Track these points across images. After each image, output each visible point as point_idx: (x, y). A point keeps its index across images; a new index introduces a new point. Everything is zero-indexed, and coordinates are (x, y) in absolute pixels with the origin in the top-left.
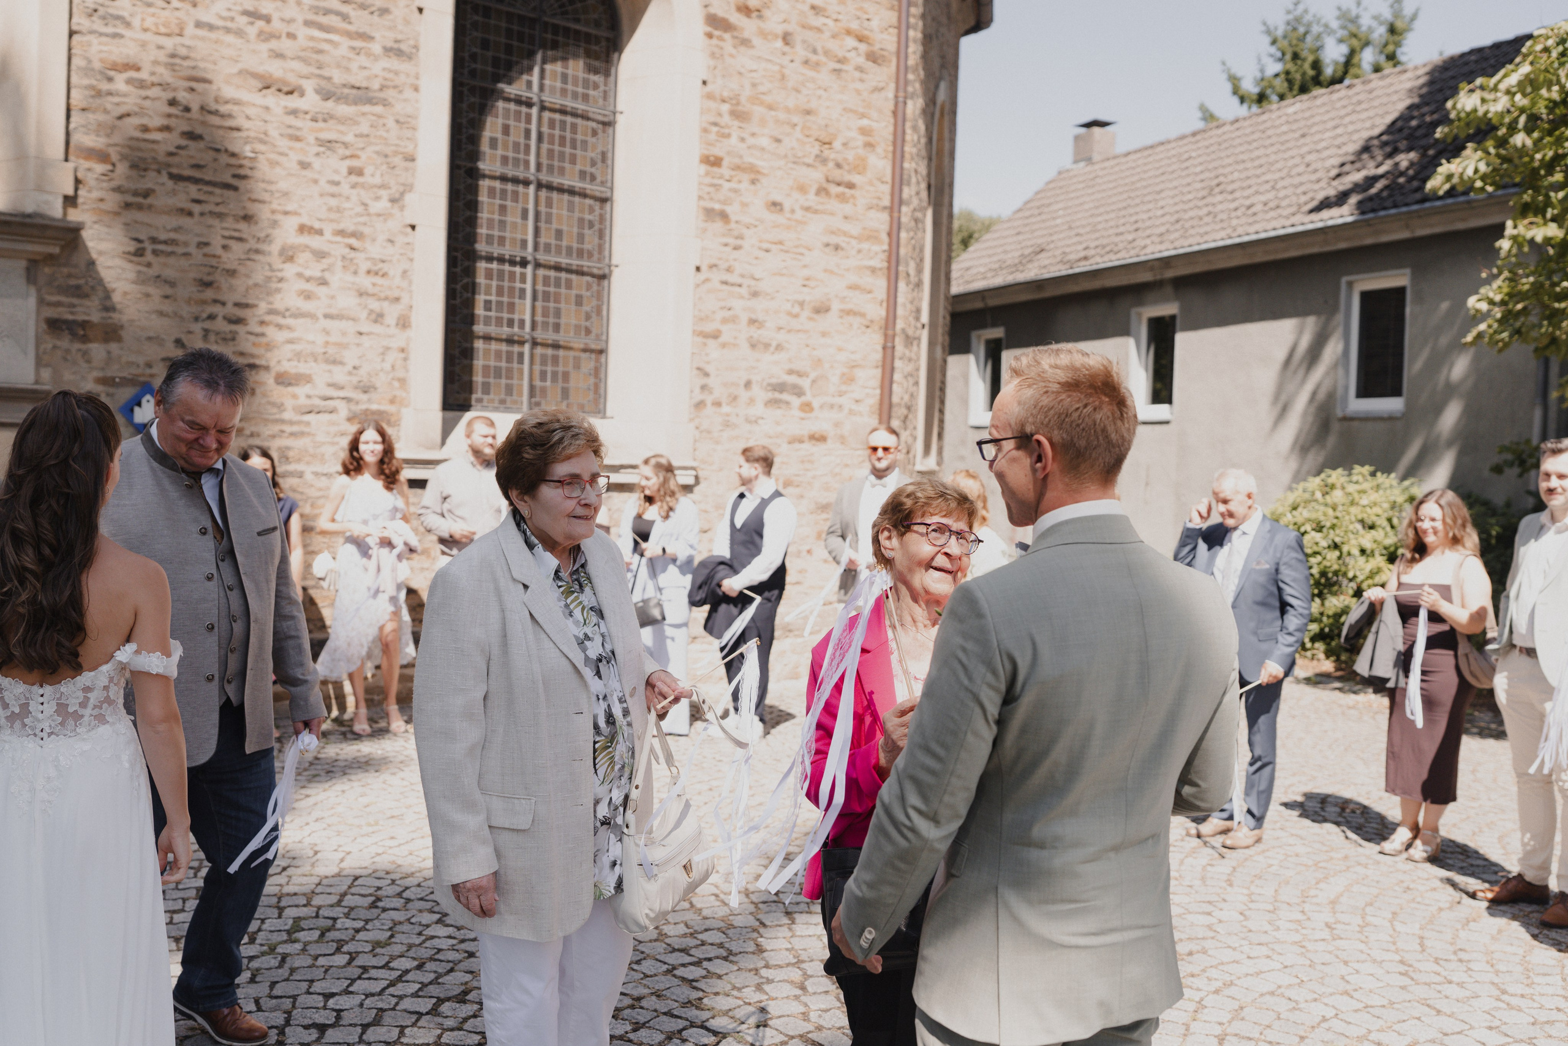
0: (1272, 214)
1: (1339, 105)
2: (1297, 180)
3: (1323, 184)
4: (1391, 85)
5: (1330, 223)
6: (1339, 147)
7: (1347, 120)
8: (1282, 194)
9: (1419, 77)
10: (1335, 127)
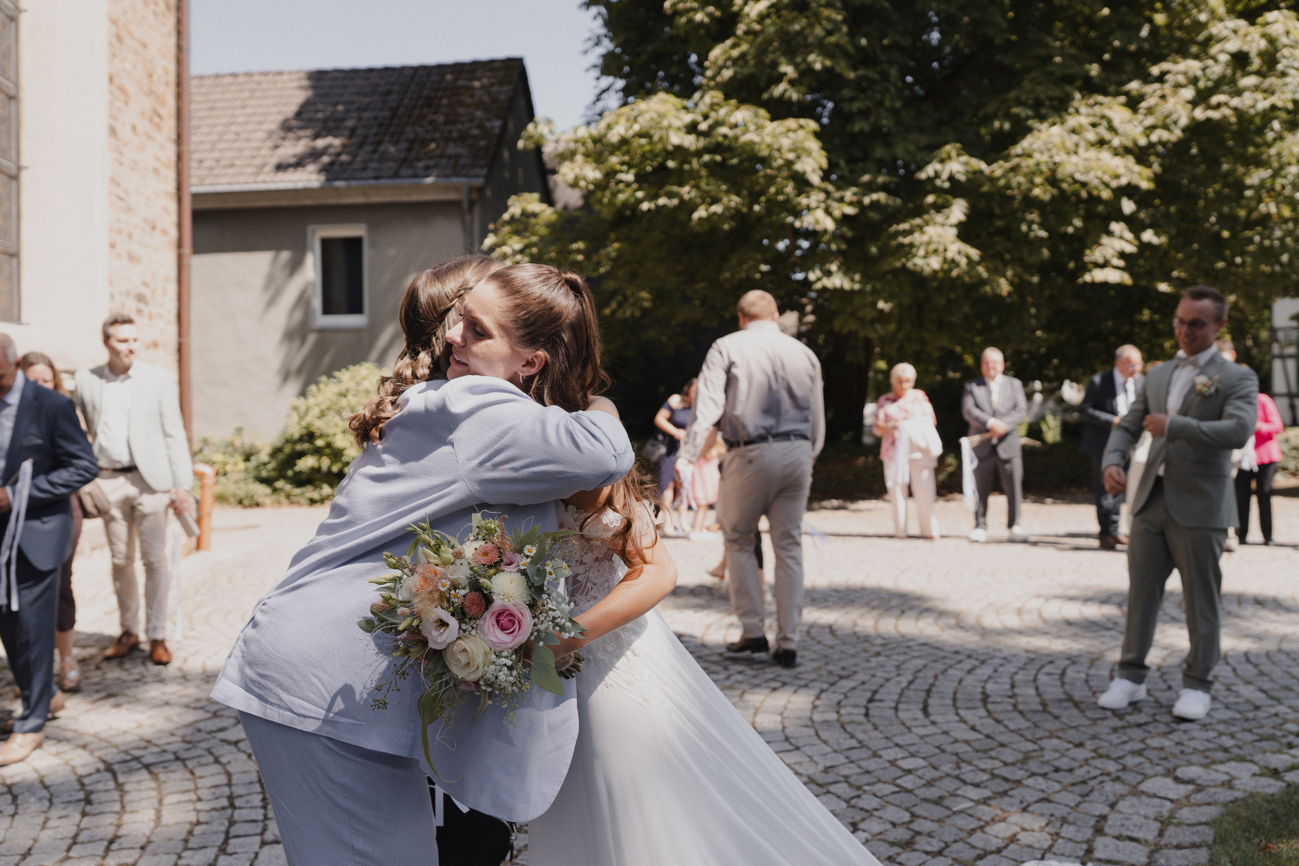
0: (231, 171)
1: (234, 88)
2: (237, 145)
3: (264, 152)
4: (275, 83)
5: (300, 185)
6: (260, 123)
7: (252, 102)
8: (229, 154)
9: (300, 79)
10: (244, 107)
